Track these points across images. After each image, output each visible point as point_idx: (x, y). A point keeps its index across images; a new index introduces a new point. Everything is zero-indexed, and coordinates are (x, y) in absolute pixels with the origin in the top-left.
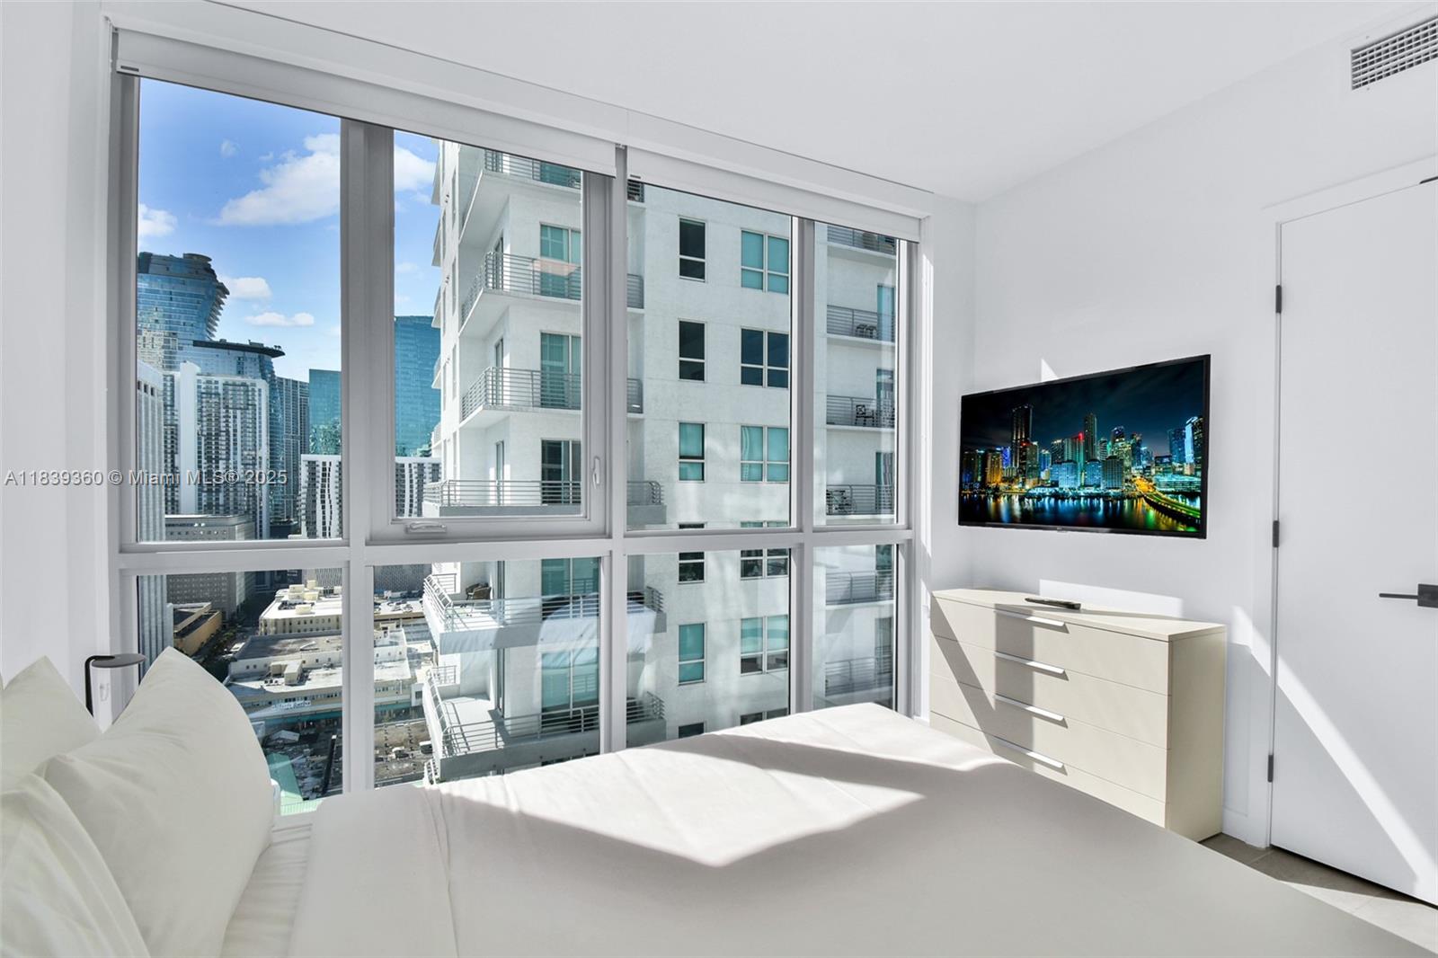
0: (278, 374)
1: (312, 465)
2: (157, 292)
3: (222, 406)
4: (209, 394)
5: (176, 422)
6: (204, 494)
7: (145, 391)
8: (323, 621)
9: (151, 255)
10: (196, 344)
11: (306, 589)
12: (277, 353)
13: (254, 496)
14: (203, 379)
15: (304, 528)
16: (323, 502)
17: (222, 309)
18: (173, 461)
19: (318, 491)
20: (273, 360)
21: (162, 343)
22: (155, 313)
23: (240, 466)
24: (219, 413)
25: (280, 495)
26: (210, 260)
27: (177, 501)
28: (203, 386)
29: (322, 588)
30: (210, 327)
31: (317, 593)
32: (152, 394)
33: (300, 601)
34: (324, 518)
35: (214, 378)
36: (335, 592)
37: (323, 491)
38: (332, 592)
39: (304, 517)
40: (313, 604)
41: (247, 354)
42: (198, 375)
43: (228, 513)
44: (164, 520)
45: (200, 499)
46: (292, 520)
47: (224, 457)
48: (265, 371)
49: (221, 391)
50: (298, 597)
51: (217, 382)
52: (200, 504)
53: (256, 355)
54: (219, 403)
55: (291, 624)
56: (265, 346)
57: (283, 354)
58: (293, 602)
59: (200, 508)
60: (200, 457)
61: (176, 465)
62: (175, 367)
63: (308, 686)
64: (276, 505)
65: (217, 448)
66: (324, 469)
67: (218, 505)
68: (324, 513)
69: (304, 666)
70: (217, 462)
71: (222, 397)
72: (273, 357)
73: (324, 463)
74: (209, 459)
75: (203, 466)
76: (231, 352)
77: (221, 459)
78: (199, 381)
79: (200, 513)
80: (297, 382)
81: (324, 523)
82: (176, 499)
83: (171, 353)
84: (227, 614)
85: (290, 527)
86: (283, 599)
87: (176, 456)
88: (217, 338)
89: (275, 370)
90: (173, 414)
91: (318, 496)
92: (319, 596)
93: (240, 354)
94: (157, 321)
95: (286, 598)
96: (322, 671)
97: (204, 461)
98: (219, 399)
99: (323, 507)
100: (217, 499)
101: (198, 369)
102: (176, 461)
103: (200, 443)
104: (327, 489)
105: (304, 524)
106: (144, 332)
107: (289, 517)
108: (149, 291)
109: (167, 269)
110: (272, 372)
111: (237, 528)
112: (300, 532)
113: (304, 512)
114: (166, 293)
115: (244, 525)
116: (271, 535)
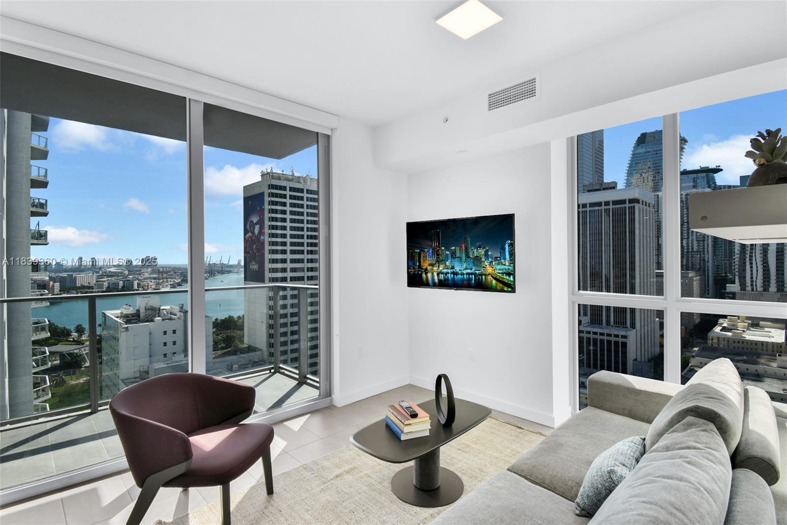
0: (718, 184)
2: (649, 152)
3: (685, 208)
5: (659, 220)
7: (642, 204)
8: (752, 344)
9: (646, 133)
11: (739, 321)
12: (717, 170)
13: (704, 260)
15: (737, 281)
16: (751, 263)
17: (684, 152)
18: (658, 241)
19: (748, 256)
20: (715, 175)
21: (652, 178)
22: (649, 163)
23: (695, 243)
24: (683, 212)
25: (720, 259)
27: (660, 263)
29: (750, 322)
31: (747, 324)
32: (646, 205)
33: (735, 328)
34: (752, 274)
36: (760, 325)
37: (751, 256)
39: (737, 273)
40: (744, 331)
41: (699, 175)
43: (688, 270)
44: (655, 273)
46: (728, 275)
47: (686, 237)
48: (711, 183)
50: (734, 325)
53: (704, 175)
54: (683, 207)
55: (728, 342)
56: (710, 167)
57: (721, 170)
58: (730, 327)
61: (660, 243)
62: (659, 190)
64: (717, 265)
71: (685, 202)
72: (715, 173)
76: (689, 175)
77: (684, 239)
81: (752, 278)
82: (660, 261)
83: (657, 183)
84: (688, 329)
85: (727, 279)
86: (723, 325)
87: (660, 238)
90: (658, 216)
91: (748, 260)
92: (748, 327)
93: (695, 175)
94: (649, 168)
95: (725, 325)
98: (683, 204)
99: (751, 267)
102: (660, 241)
104: (754, 255)
105: (737, 277)
106: (643, 175)
107: (725, 273)
108: (644, 153)
109: (655, 138)
110: (715, 183)
111: (695, 278)
112: (734, 283)
113: (737, 270)
114: (653, 151)
115: (698, 278)
116: (715, 284)
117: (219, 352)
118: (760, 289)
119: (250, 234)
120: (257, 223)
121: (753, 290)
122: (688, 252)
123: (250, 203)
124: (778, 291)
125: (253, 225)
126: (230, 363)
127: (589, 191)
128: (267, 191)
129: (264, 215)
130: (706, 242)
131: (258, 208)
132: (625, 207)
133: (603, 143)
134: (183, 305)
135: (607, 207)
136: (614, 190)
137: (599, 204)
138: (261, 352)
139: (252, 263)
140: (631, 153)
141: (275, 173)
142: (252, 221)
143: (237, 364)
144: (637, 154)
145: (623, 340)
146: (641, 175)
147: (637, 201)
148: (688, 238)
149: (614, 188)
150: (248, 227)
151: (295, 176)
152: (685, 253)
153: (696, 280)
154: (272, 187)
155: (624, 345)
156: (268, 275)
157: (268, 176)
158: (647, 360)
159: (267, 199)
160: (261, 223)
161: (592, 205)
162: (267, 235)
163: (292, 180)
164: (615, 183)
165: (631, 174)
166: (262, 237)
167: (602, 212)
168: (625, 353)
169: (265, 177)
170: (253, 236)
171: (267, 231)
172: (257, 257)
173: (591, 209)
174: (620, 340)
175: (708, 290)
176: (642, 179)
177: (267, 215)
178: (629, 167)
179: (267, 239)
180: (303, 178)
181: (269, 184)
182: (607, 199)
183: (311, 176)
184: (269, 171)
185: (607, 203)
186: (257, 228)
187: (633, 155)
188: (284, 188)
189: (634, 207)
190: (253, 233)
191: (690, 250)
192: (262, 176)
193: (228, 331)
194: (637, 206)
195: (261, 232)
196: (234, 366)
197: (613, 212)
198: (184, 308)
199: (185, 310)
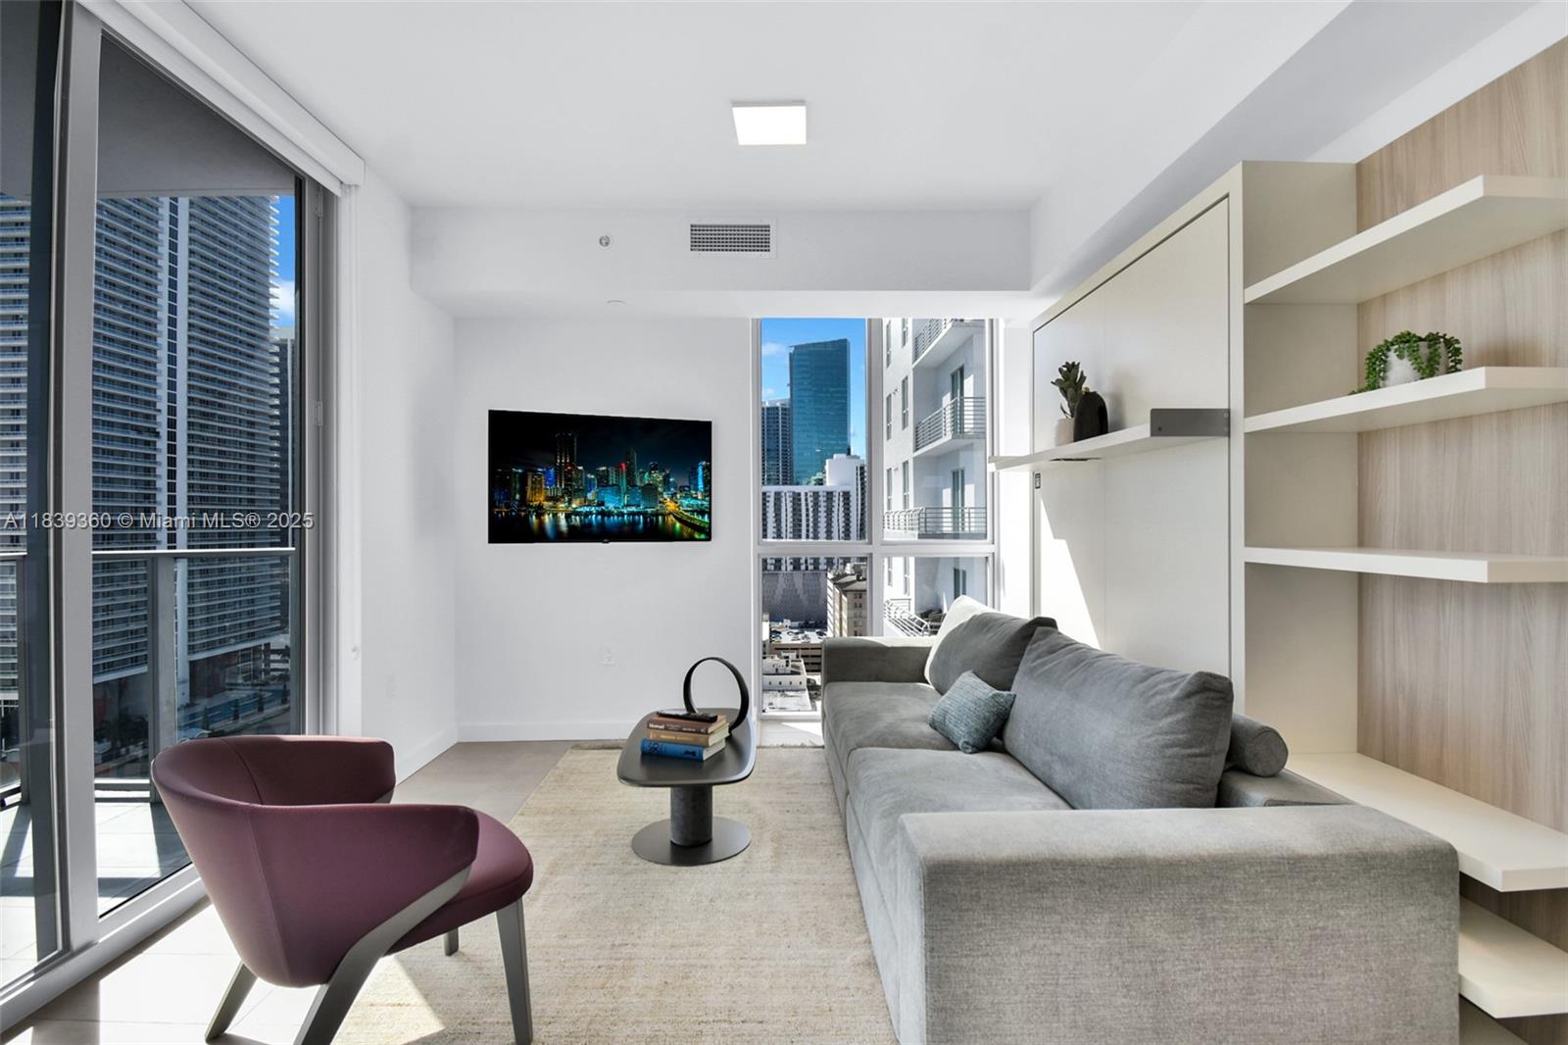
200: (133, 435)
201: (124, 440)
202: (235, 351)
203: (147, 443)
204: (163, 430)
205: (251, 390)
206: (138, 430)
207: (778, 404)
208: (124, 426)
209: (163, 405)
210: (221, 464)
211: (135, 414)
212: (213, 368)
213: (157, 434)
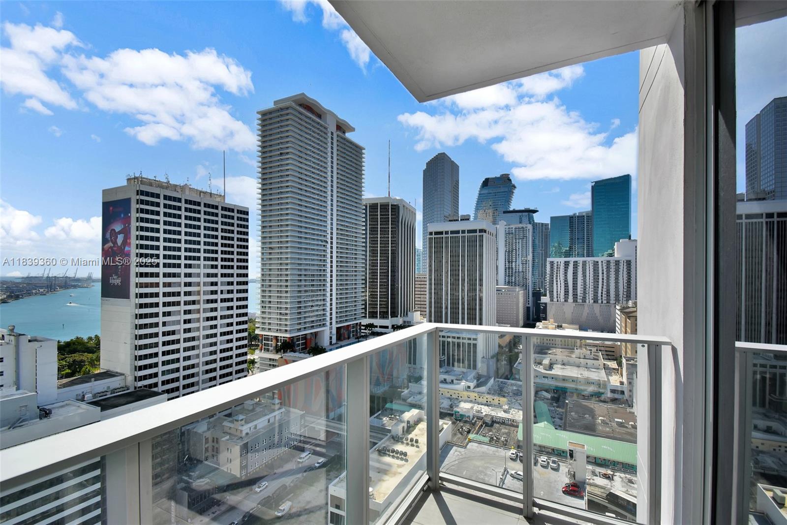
0: (535, 221)
1: (552, 263)
2: (491, 193)
3: (514, 238)
4: (509, 233)
5: (498, 247)
6: (507, 277)
7: (488, 234)
9: (488, 179)
10: (504, 212)
11: (549, 324)
12: (535, 211)
13: (526, 278)
14: (507, 227)
15: (548, 294)
16: (557, 281)
17: (513, 195)
19: (555, 276)
20: (534, 215)
21: (492, 214)
22: (490, 202)
23: (521, 265)
24: (513, 241)
26: (509, 175)
28: (507, 230)
29: (557, 324)
30: (509, 204)
31: (554, 326)
32: (490, 235)
34: (557, 289)
35: (511, 226)
36: (564, 327)
37: (557, 276)
38: (561, 326)
39: (548, 289)
40: (553, 330)
41: (524, 214)
42: (505, 226)
43: (515, 286)
45: (505, 279)
46: (542, 290)
47: (514, 261)
48: (531, 220)
49: (514, 232)
50: (547, 327)
51: (512, 228)
52: (505, 281)
53: (527, 214)
55: (543, 340)
56: (530, 209)
57: (537, 211)
59: (505, 283)
60: (506, 261)
62: (497, 224)
63: (553, 372)
64: (535, 282)
65: (512, 257)
66: (557, 265)
67: (512, 282)
68: (557, 287)
69: (551, 362)
70: (512, 263)
71: (514, 234)
72: (534, 213)
73: (558, 262)
74: (509, 262)
75: (507, 265)
76: (517, 214)
78: (506, 228)
79: (505, 285)
80: (543, 224)
81: (557, 292)
83: (495, 218)
85: (540, 293)
88: (511, 209)
89: (534, 219)
91: (555, 278)
92: (556, 328)
93: (520, 214)
94: (491, 205)
95: (541, 327)
96: (559, 366)
97: (507, 263)
99: (557, 284)
100: (512, 279)
101: (505, 223)
103: (505, 255)
104: (559, 275)
105: (548, 292)
106: (486, 210)
107: (539, 288)
108: (488, 194)
109: (494, 183)
110: (533, 221)
111: (520, 292)
112: (546, 296)
113: (548, 286)
114: (494, 193)
115: (522, 291)
116: (533, 296)
117: (65, 381)
118: (563, 300)
119: (111, 244)
120: (120, 233)
121: (558, 301)
122: (516, 272)
123: (111, 208)
124: (574, 301)
125: (115, 234)
126: (81, 393)
127: (450, 221)
128: (134, 198)
129: (130, 224)
130: (527, 265)
131: (122, 216)
132: (476, 236)
133: (458, 183)
134: (14, 326)
135: (464, 235)
136: (468, 221)
137: (458, 232)
138: (123, 377)
139: (112, 276)
140: (478, 192)
141: (144, 178)
142: (114, 230)
143: (91, 392)
144: (482, 194)
145: (475, 342)
146: (485, 211)
147: (485, 231)
148: (516, 262)
149: (468, 219)
150: (108, 236)
151: (170, 184)
152: (514, 273)
153: (521, 294)
154: (142, 193)
155: (475, 345)
156: (134, 290)
157: (136, 180)
158: (490, 357)
159: (134, 206)
160: (126, 232)
161: (452, 232)
162: (133, 246)
163: (167, 188)
164: (469, 216)
165: (478, 209)
166: (127, 249)
167: (459, 239)
168: (475, 352)
169: (133, 181)
170: (114, 246)
171: (134, 242)
172: (120, 270)
173: (452, 235)
174: (472, 342)
175: (529, 301)
176: (485, 215)
177: (134, 224)
178: (477, 204)
179: (134, 251)
180: (180, 186)
181: (138, 189)
182: (463, 229)
183: (191, 185)
184: (137, 175)
185: (463, 232)
186: (120, 239)
187: (480, 194)
188: (158, 196)
189: (483, 235)
190: (115, 243)
191: (517, 271)
192: (128, 180)
193: (75, 355)
194: (484, 234)
195: (126, 242)
196: (86, 396)
197: (467, 238)
198: (15, 331)
199: (16, 333)
200: (320, 243)
201: (318, 245)
202: (351, 209)
203: (324, 246)
204: (329, 241)
205: (356, 224)
206: (322, 241)
207: (584, 214)
208: (318, 240)
209: (329, 231)
210: (347, 253)
211: (321, 235)
212: (344, 216)
213: (327, 242)
